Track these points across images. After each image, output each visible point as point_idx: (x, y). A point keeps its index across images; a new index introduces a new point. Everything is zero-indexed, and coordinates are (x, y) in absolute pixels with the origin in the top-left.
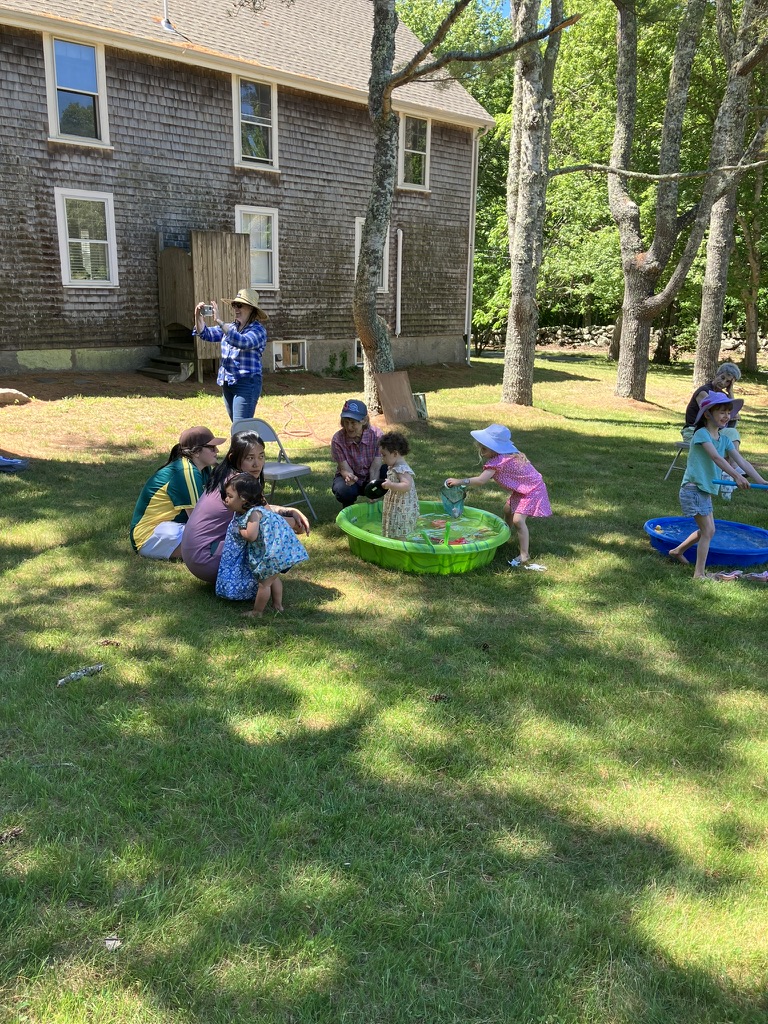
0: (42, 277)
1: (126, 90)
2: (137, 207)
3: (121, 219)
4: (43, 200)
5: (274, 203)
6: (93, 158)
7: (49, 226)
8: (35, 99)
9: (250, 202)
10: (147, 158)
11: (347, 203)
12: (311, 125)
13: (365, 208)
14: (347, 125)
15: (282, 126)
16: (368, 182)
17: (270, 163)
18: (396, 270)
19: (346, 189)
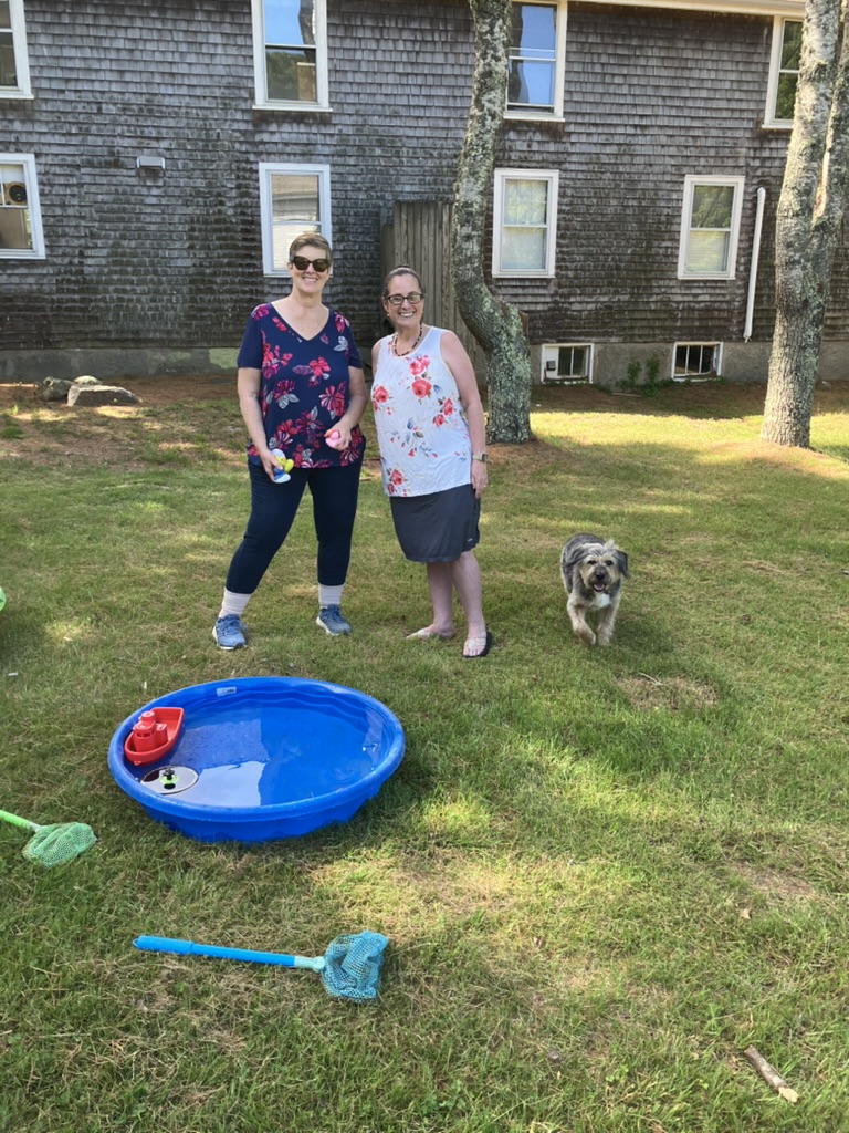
0: (240, 265)
1: (352, 38)
2: (360, 179)
3: (338, 194)
5: (553, 163)
6: (307, 124)
7: (251, 207)
9: (517, 164)
10: (376, 118)
11: (671, 156)
12: (619, 52)
13: (702, 162)
14: (681, 44)
15: (572, 58)
16: (711, 123)
17: (550, 110)
18: (751, 246)
19: (671, 136)
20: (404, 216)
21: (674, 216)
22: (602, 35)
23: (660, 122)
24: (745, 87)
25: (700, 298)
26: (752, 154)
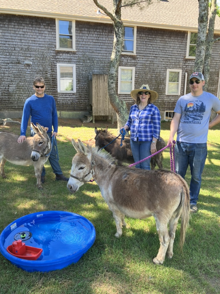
0: (51, 90)
1: (82, 33)
2: (83, 68)
3: (78, 72)
4: (53, 67)
5: (134, 65)
6: (70, 54)
7: (54, 75)
8: (53, 38)
9: (124, 65)
10: (88, 53)
11: (163, 64)
12: (150, 39)
13: (171, 66)
14: (165, 37)
15: (138, 40)
16: (173, 57)
17: (133, 52)
18: (184, 87)
19: (163, 59)
20: (95, 78)
21: (164, 79)
22: (145, 34)
23: (160, 56)
24: (181, 48)
25: (171, 100)
26: (183, 64)
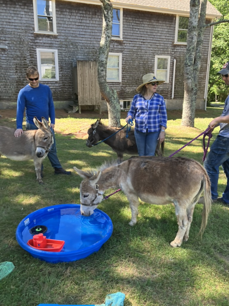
1: (63, 14)
2: (66, 54)
3: (60, 58)
4: (32, 53)
5: (120, 51)
6: (50, 38)
7: (34, 61)
8: (30, 19)
10: (70, 37)
11: (151, 50)
12: (137, 22)
13: (159, 52)
14: (153, 21)
15: (124, 23)
16: (161, 42)
17: (119, 37)
18: (173, 74)
19: (151, 45)
20: (80, 65)
21: (153, 66)
22: (132, 18)
23: (148, 41)
24: (169, 33)
25: (160, 88)
26: (172, 50)
